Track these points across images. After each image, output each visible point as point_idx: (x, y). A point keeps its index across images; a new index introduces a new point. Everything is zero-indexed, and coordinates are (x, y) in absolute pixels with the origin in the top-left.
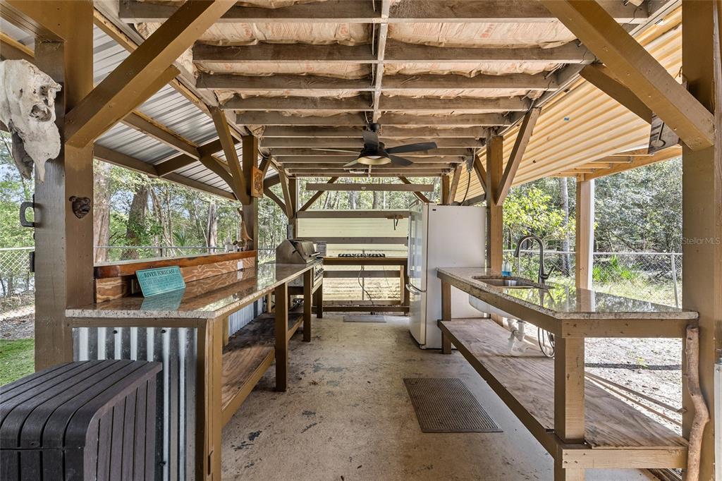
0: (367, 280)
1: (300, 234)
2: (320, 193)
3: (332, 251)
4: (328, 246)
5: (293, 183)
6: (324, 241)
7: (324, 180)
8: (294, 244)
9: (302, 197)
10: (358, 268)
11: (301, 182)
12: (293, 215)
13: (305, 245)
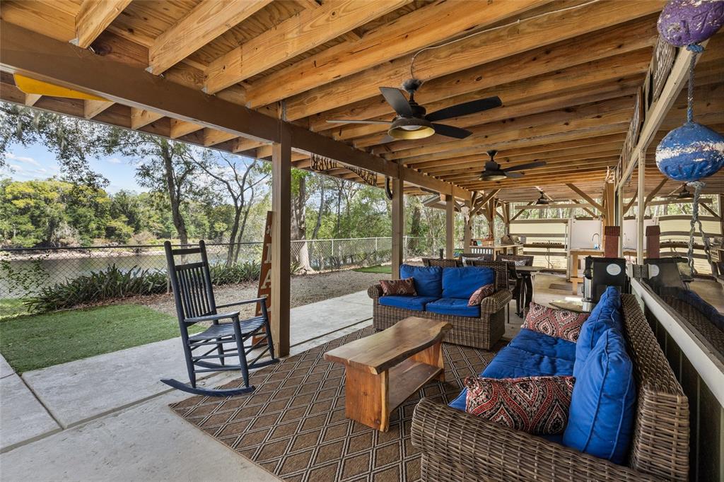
0: (551, 257)
1: (511, 232)
2: (523, 210)
3: (529, 241)
4: (527, 238)
5: (508, 207)
6: (524, 236)
7: (526, 204)
8: (509, 236)
9: (513, 213)
10: (545, 250)
11: (512, 205)
12: (508, 223)
13: (514, 237)
